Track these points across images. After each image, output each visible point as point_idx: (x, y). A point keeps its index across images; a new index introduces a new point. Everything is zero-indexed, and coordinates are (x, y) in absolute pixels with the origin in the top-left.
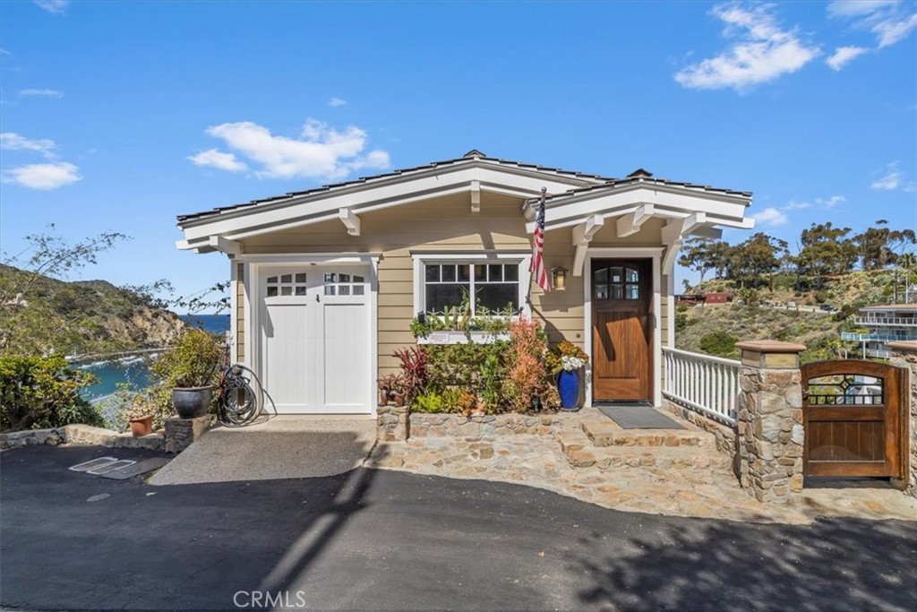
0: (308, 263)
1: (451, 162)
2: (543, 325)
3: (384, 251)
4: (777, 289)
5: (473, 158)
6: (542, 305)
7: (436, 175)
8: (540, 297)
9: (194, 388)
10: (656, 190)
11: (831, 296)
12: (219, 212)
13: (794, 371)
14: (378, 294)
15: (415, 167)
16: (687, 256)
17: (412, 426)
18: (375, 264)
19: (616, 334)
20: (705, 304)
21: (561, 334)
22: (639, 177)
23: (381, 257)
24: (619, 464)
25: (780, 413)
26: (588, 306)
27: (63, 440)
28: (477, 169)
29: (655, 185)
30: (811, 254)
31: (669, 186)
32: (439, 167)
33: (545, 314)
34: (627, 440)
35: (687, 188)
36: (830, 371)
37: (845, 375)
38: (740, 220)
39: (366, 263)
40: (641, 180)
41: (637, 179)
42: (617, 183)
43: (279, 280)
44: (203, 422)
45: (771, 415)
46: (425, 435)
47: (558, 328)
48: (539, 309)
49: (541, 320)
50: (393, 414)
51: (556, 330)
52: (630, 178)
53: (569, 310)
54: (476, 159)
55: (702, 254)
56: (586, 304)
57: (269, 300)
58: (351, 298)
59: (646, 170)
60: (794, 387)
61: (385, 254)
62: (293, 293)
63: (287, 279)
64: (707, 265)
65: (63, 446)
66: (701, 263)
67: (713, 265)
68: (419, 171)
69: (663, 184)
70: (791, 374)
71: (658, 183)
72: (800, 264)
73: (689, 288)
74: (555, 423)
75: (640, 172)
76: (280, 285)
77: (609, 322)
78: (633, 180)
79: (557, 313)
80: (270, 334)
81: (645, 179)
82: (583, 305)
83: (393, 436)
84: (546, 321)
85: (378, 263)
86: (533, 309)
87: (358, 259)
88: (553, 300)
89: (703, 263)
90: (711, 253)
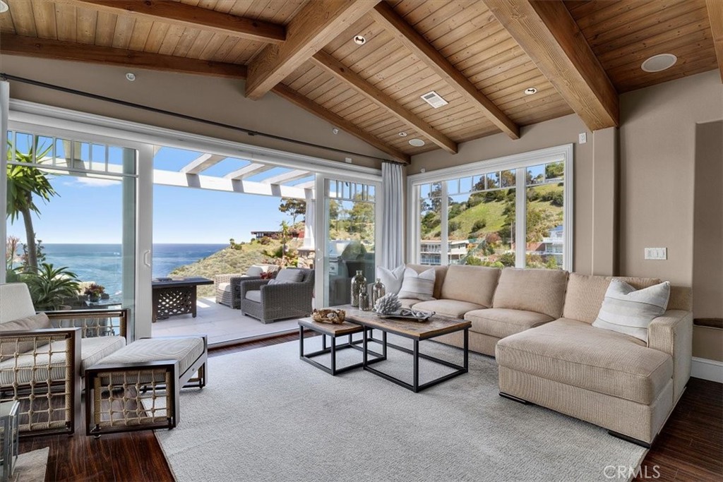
4: (340, 230)
11: (368, 235)
16: (285, 205)
20: (298, 239)
30: (359, 209)
55: (294, 204)
64: (297, 212)
66: (293, 210)
67: (300, 212)
72: (353, 215)
73: (285, 228)
89: (295, 210)
90: (300, 204)
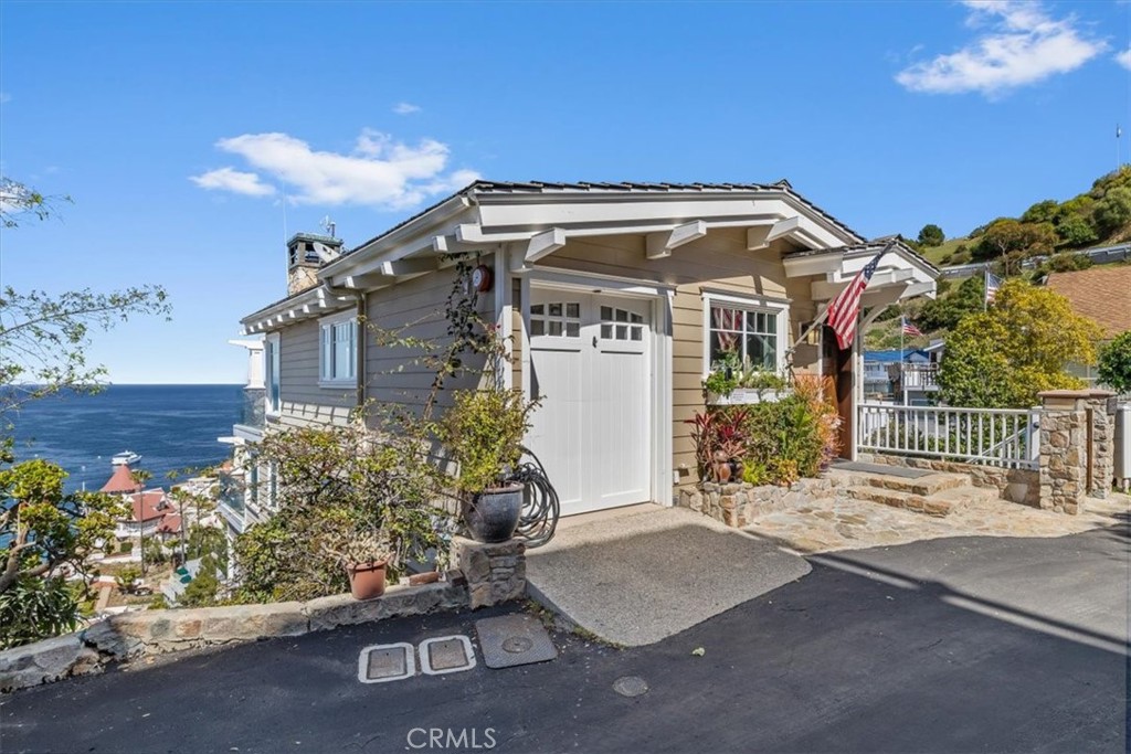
0: (589, 289)
3: (678, 284)
6: (793, 361)
14: (672, 340)
18: (671, 300)
33: (795, 371)
39: (660, 297)
43: (546, 310)
46: (758, 514)
53: (809, 366)
58: (628, 344)
61: (678, 288)
62: (565, 333)
63: (555, 309)
76: (546, 318)
85: (673, 298)
88: (800, 356)
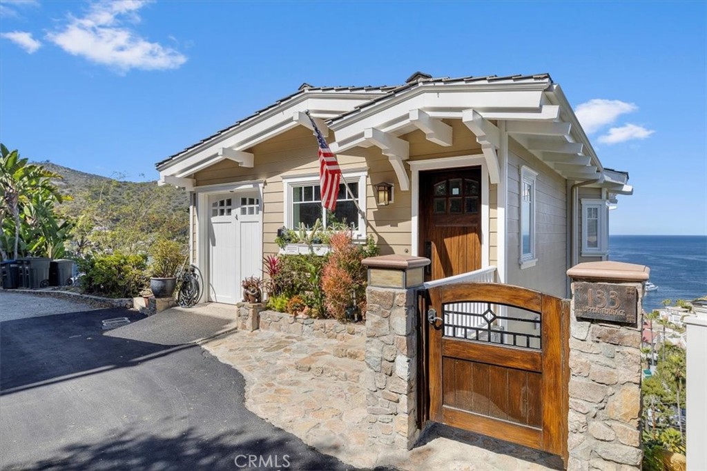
0: (228, 191)
1: (289, 98)
2: (376, 239)
3: (267, 178)
5: (303, 91)
6: (375, 220)
7: (282, 111)
8: (374, 212)
9: (159, 278)
10: (438, 92)
12: (171, 159)
13: (398, 291)
14: (263, 213)
15: (266, 107)
17: (261, 320)
18: (261, 189)
19: (454, 251)
21: (391, 248)
22: (416, 81)
23: (265, 183)
24: (329, 374)
25: (384, 338)
26: (415, 220)
27: (132, 306)
28: (309, 100)
29: (434, 86)
31: (450, 84)
32: (282, 103)
33: (378, 229)
34: (358, 355)
35: (468, 82)
36: (467, 296)
37: (489, 303)
38: (538, 110)
39: (256, 189)
40: (420, 84)
41: (417, 84)
42: (396, 92)
43: (219, 204)
44: (168, 302)
45: (376, 340)
46: (268, 329)
47: (389, 243)
48: (373, 224)
49: (374, 235)
50: (246, 309)
51: (388, 245)
52: (408, 84)
53: (399, 224)
54: (307, 91)
56: (413, 218)
57: (214, 219)
58: (254, 217)
59: (423, 72)
60: (398, 311)
61: (268, 180)
62: (225, 214)
63: (222, 203)
65: (131, 309)
68: (270, 109)
69: (442, 84)
70: (394, 295)
71: (437, 84)
74: (358, 332)
75: (418, 75)
76: (219, 208)
77: (446, 237)
78: (414, 85)
79: (388, 228)
80: (214, 245)
81: (424, 82)
82: (411, 220)
83: (245, 326)
84: (378, 236)
85: (264, 188)
86: (368, 224)
87: (251, 186)
88: (386, 216)
